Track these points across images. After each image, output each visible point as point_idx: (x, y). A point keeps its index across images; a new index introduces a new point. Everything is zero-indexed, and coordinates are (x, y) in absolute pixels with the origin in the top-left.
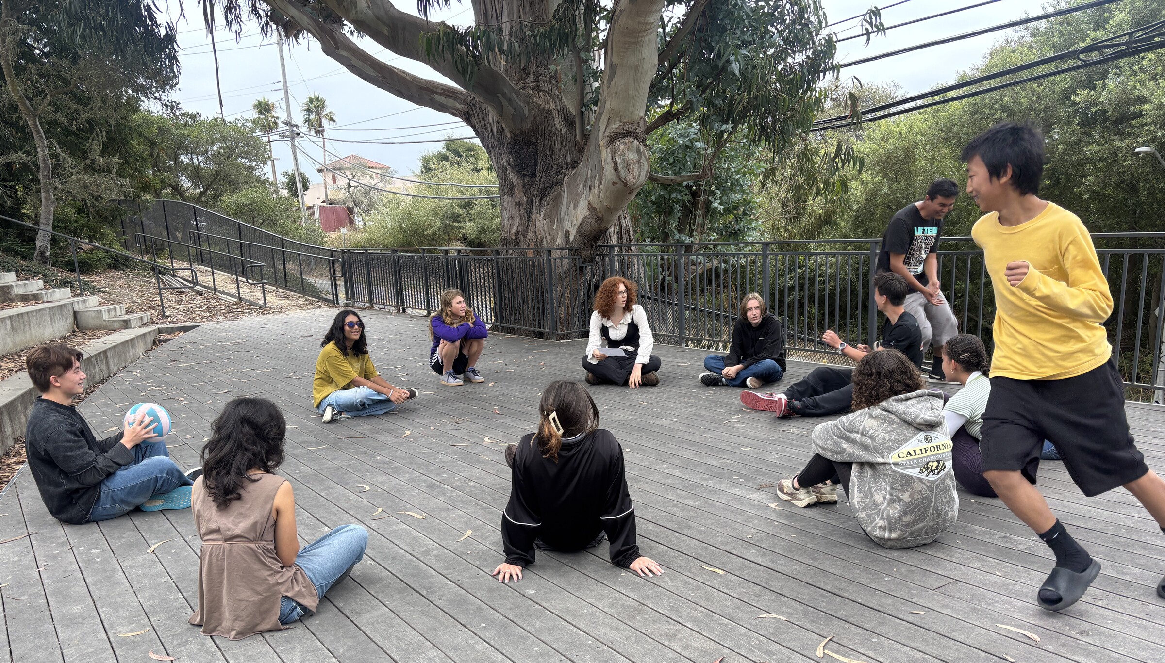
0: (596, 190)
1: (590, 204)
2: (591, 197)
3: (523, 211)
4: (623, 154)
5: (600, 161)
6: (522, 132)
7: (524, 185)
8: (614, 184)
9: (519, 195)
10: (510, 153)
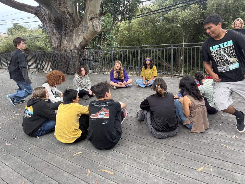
0: (86, 33)
1: (84, 37)
2: (84, 35)
3: (58, 40)
4: (95, 23)
5: (87, 25)
6: (57, 18)
7: (58, 33)
8: (92, 31)
9: (57, 35)
10: (54, 24)
